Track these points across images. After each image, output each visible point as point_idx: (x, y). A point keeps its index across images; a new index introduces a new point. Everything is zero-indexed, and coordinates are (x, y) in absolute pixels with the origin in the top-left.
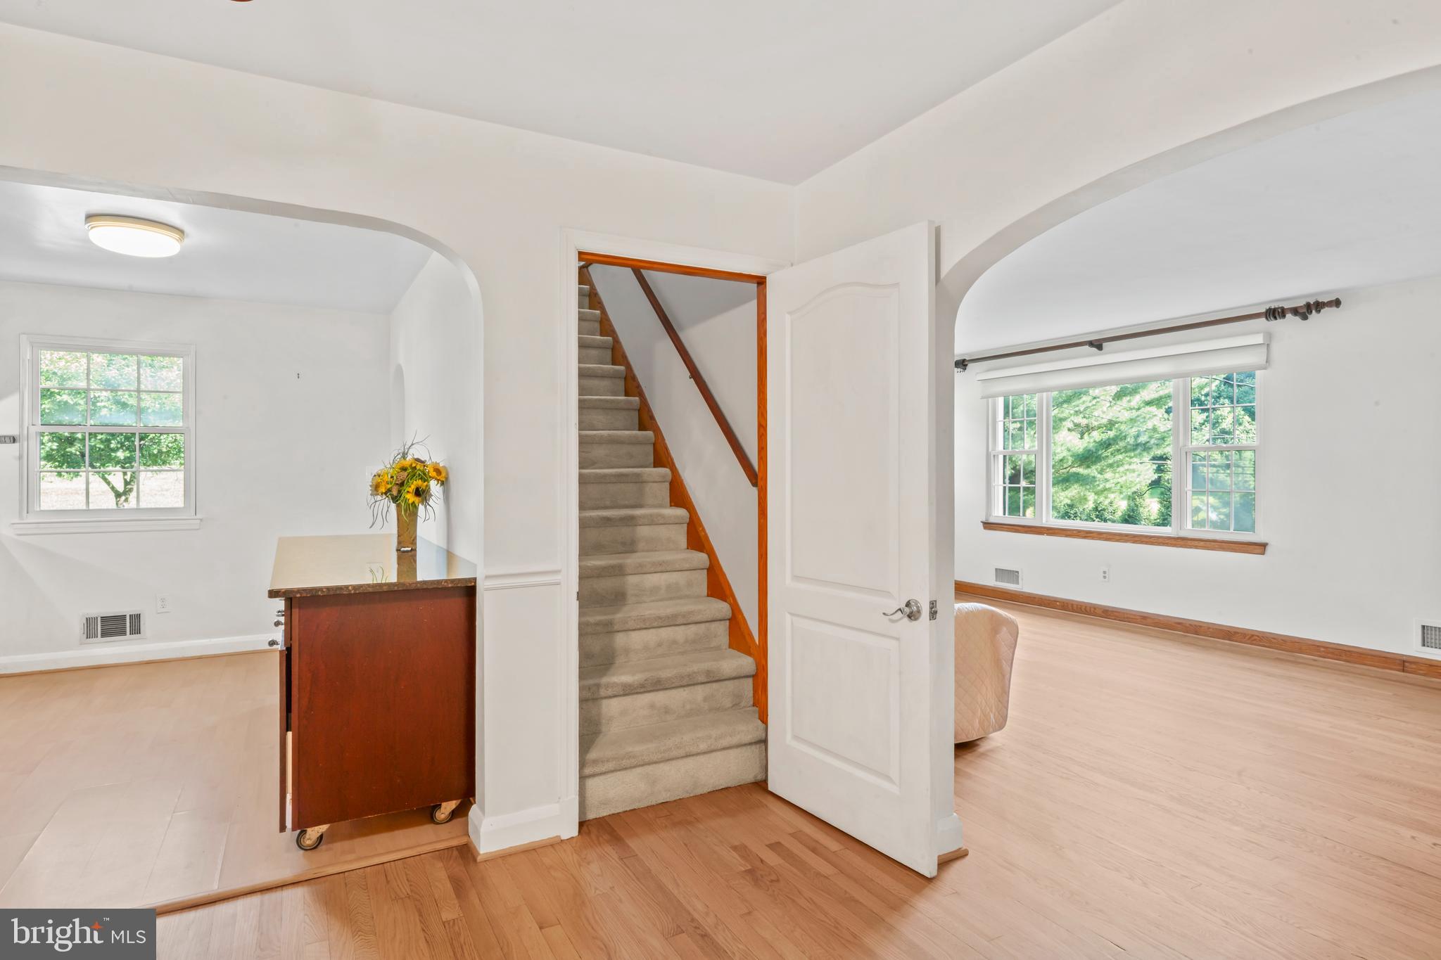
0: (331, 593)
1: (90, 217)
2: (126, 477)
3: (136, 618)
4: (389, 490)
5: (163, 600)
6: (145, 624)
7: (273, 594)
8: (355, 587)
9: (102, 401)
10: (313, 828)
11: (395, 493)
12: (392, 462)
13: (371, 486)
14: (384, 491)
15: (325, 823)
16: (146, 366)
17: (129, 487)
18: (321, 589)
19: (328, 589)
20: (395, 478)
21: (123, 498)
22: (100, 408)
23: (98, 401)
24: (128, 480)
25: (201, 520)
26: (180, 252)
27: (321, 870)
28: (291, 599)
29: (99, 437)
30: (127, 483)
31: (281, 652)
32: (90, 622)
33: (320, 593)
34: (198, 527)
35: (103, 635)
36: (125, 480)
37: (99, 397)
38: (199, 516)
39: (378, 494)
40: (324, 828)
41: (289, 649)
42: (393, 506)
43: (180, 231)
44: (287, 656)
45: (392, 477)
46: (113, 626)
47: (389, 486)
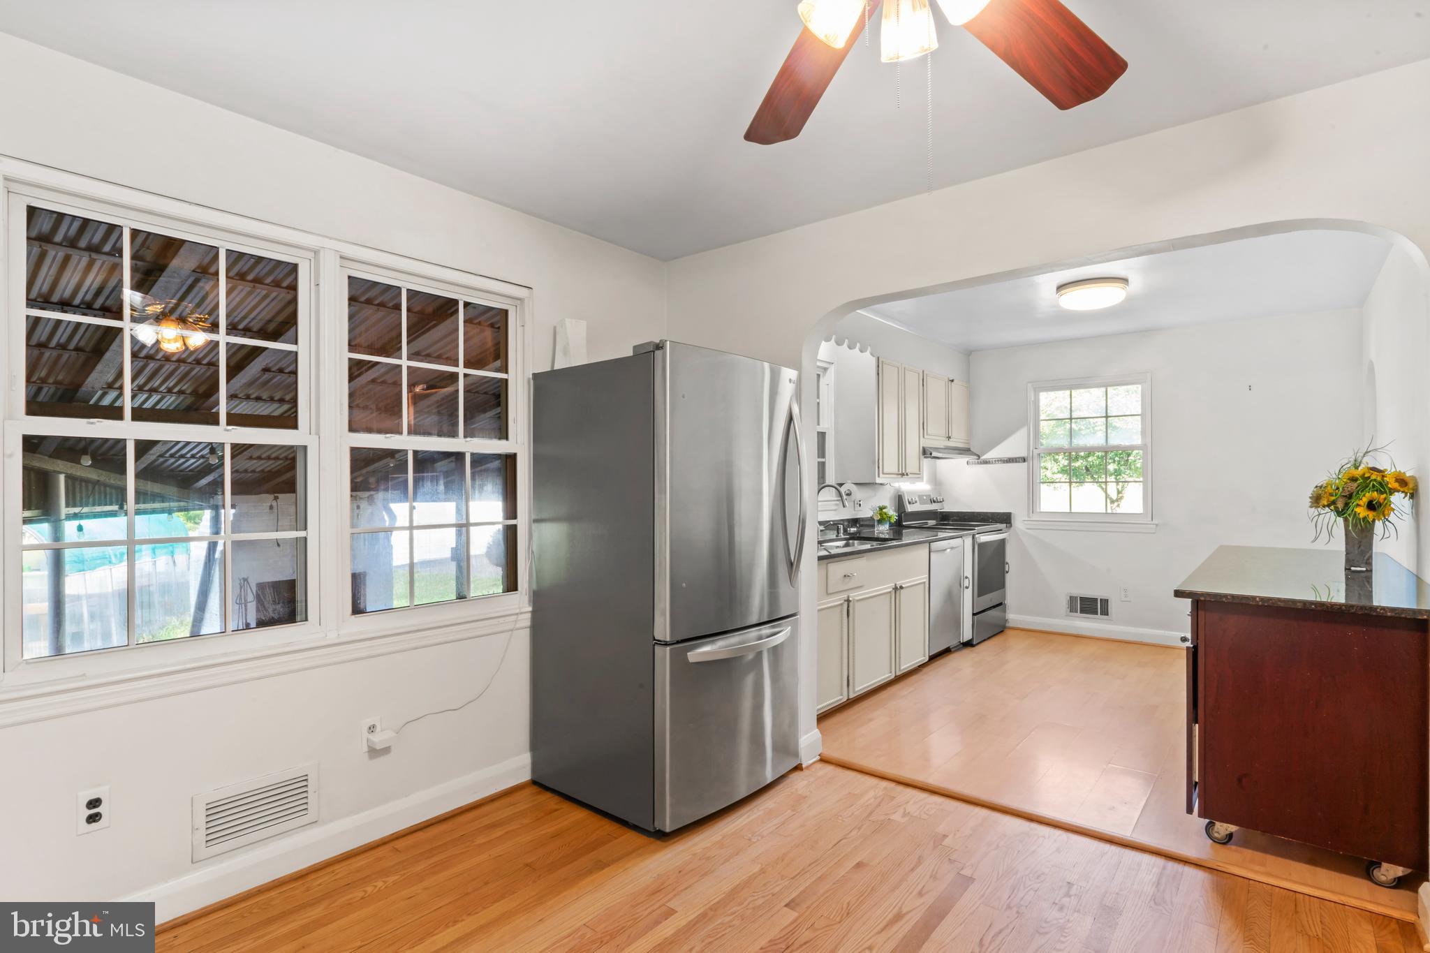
0: (1236, 601)
1: (1060, 288)
2: (1118, 487)
3: (1105, 602)
4: (1334, 503)
5: (1125, 590)
6: (1112, 607)
7: (1179, 594)
8: (1262, 599)
9: (1099, 425)
10: (1222, 824)
11: (1340, 505)
12: (1337, 472)
13: (1310, 498)
14: (1326, 504)
15: (1237, 825)
16: (1132, 393)
17: (1120, 495)
18: (1226, 596)
19: (1233, 596)
20: (1341, 489)
21: (1116, 504)
22: (1097, 431)
23: (1096, 426)
24: (1120, 489)
25: (1157, 525)
26: (1126, 298)
27: (1227, 866)
28: (1198, 601)
29: (1097, 454)
30: (1119, 492)
31: (1188, 648)
32: (1072, 599)
33: (1224, 600)
34: (1154, 531)
35: (1082, 612)
36: (1118, 490)
37: (1096, 422)
38: (1155, 522)
39: (1319, 507)
40: (1232, 828)
41: (1195, 648)
42: (1340, 520)
43: (1125, 280)
44: (1194, 654)
45: (1338, 488)
46: (1090, 606)
47: (1333, 498)
